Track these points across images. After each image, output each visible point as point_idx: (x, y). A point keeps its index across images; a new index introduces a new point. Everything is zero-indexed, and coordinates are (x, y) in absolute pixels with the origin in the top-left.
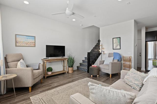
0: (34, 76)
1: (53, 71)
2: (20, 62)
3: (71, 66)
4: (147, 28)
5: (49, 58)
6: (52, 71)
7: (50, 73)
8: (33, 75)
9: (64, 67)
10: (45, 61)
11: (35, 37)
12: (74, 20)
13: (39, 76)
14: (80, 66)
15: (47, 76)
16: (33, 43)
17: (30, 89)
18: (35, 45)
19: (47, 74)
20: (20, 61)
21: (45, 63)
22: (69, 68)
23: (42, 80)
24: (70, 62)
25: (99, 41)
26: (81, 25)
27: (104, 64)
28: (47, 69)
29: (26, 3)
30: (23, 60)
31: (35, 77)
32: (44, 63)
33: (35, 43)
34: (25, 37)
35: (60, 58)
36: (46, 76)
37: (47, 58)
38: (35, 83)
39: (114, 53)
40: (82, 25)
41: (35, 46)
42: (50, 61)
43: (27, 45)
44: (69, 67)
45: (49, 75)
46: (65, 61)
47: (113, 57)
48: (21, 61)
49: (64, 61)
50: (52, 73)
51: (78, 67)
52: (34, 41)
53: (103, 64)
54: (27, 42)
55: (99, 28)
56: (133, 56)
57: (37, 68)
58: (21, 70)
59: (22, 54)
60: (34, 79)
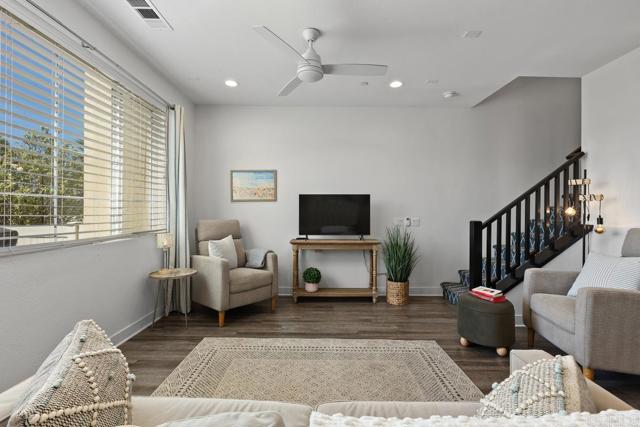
0: (231, 285)
1: (321, 284)
6: (318, 282)
7: (311, 288)
8: (228, 281)
10: (294, 247)
11: (275, 172)
12: (396, 84)
13: (255, 289)
14: (461, 283)
15: (302, 294)
16: (269, 189)
17: (221, 317)
18: (276, 195)
19: (304, 289)
22: (391, 283)
23: (273, 303)
25: (577, 156)
26: (447, 95)
27: (570, 293)
29: (231, 83)
33: (276, 189)
34: (251, 174)
36: (298, 296)
37: (304, 236)
40: (454, 94)
41: (276, 200)
43: (256, 198)
45: (306, 295)
50: (319, 290)
52: (272, 186)
54: (256, 188)
55: (579, 80)
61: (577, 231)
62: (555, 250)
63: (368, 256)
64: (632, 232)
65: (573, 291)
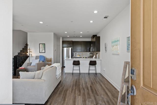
4: (63, 38)
25: (27, 45)
47: (39, 59)
53: (31, 65)
61: (27, 57)
64: (36, 56)
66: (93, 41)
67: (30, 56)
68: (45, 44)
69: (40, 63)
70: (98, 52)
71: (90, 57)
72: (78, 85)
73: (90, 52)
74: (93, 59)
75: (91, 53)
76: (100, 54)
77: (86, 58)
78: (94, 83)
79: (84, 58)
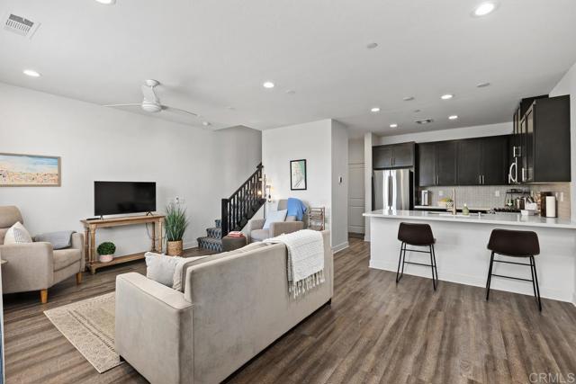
0: (54, 263)
2: (15, 229)
3: (175, 237)
5: (104, 217)
6: (113, 253)
8: (53, 260)
9: (154, 240)
10: (93, 226)
13: (69, 265)
14: (207, 236)
15: (99, 266)
16: (51, 175)
17: (44, 296)
18: (59, 180)
19: (99, 262)
20: (14, 226)
21: (92, 232)
22: (170, 243)
23: (80, 276)
24: (170, 226)
25: (260, 167)
28: (97, 246)
30: (22, 223)
31: (57, 267)
32: (88, 230)
33: (59, 175)
35: (142, 215)
36: (94, 267)
37: (99, 217)
38: (58, 281)
39: (290, 200)
40: (209, 124)
41: (59, 185)
42: (108, 225)
43: (34, 183)
44: (170, 240)
45: (104, 265)
46: (156, 222)
47: (285, 211)
48: (17, 225)
49: (154, 223)
50: (114, 259)
51: (199, 240)
53: (262, 228)
54: (34, 173)
55: (260, 132)
56: (328, 207)
57: (66, 243)
58: (16, 248)
59: (18, 206)
60: (54, 271)
61: (261, 202)
62: (254, 211)
63: (150, 228)
64: (281, 201)
65: (265, 227)
66: (524, 131)
67: (267, 198)
68: (305, 160)
69: (287, 224)
70: (558, 187)
71: (503, 210)
72: (395, 351)
73: (508, 184)
74: (523, 222)
75: (516, 192)
76: (568, 196)
77: (471, 211)
78: (508, 364)
79: (460, 211)
